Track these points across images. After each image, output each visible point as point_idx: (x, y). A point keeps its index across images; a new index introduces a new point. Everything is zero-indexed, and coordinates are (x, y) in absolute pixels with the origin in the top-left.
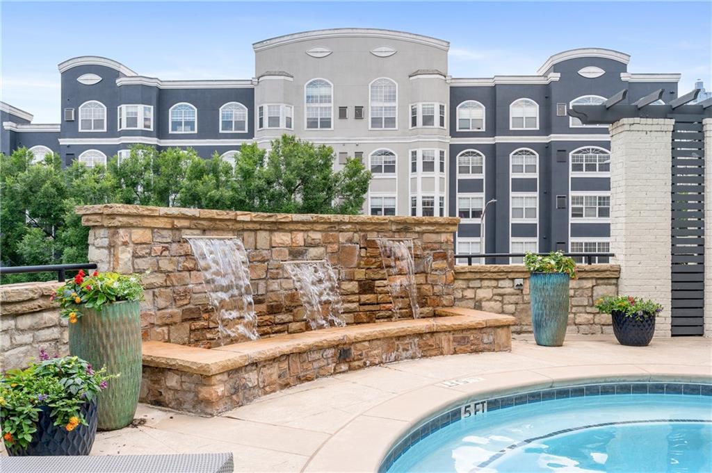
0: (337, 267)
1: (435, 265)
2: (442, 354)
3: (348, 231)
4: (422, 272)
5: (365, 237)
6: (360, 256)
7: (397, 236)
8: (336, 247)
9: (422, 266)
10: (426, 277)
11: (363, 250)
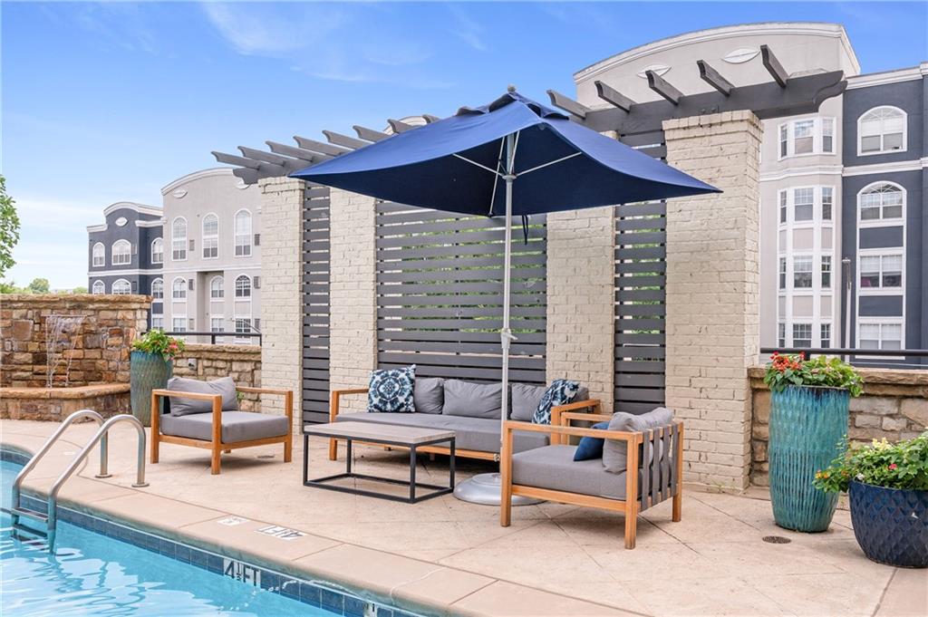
0: (12, 339)
1: (111, 341)
2: (9, 418)
3: (21, 308)
4: (97, 348)
5: (38, 314)
6: (33, 330)
7: (72, 313)
8: (9, 322)
9: (96, 342)
10: (101, 353)
11: (37, 326)
